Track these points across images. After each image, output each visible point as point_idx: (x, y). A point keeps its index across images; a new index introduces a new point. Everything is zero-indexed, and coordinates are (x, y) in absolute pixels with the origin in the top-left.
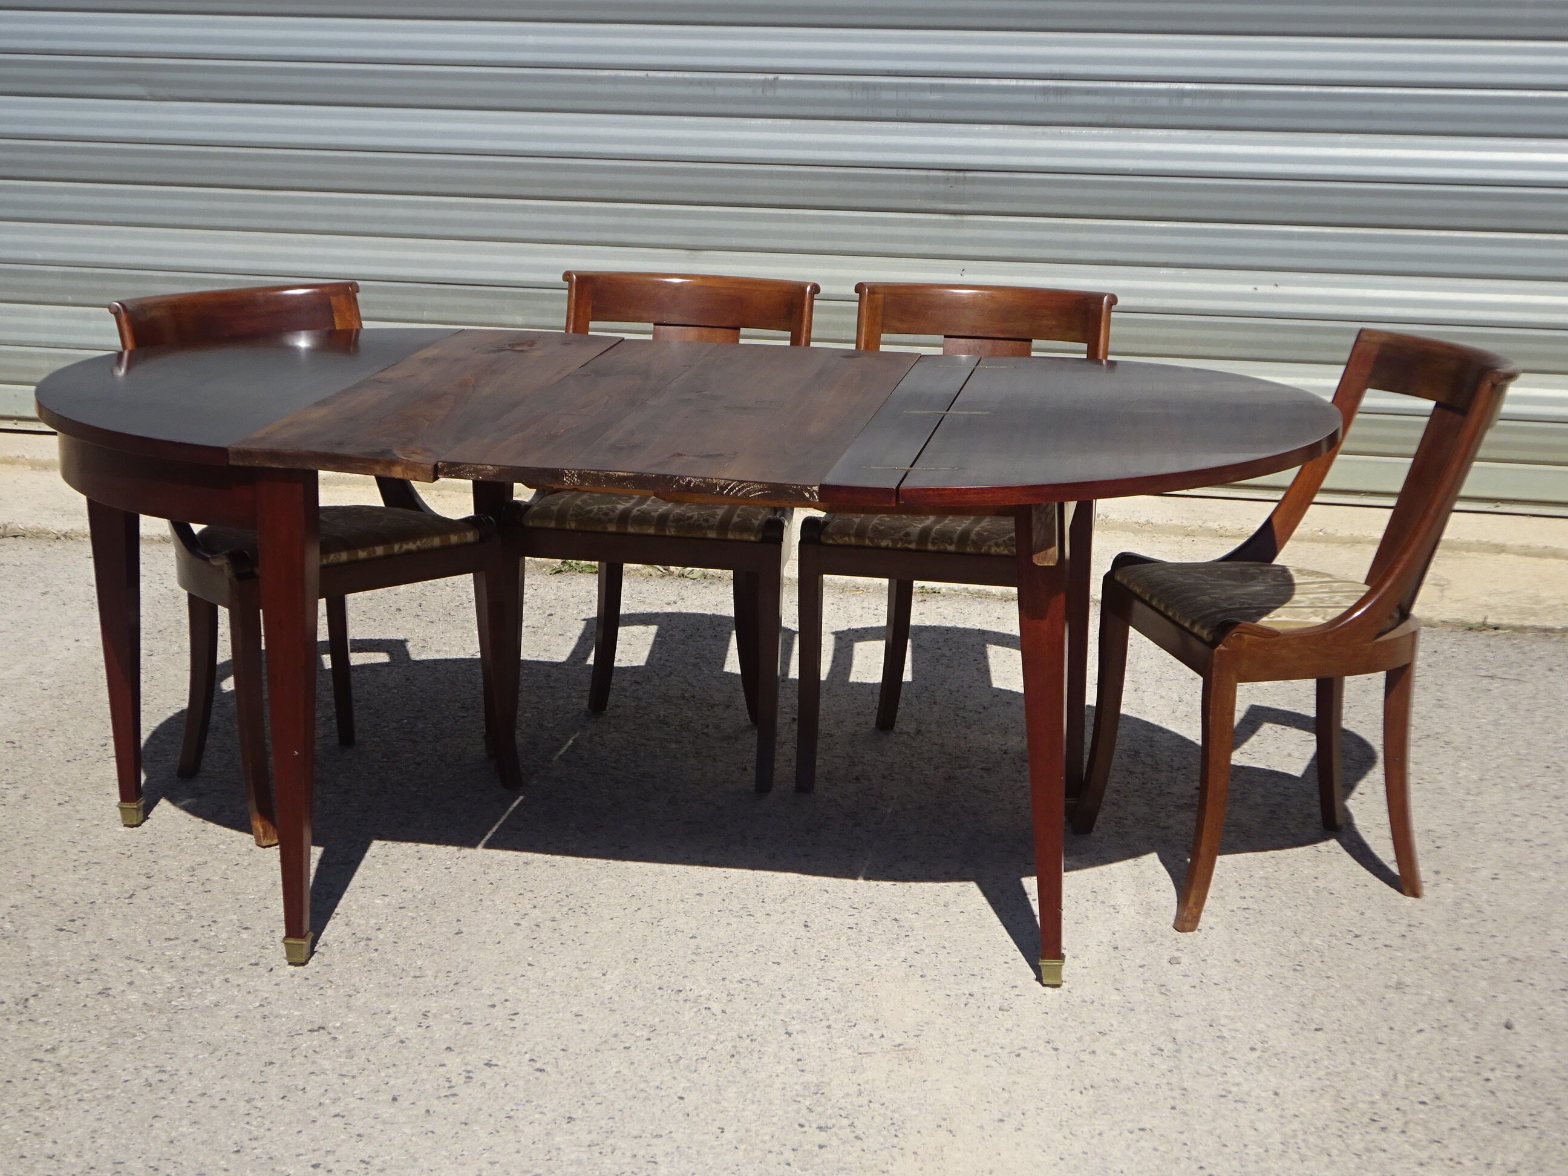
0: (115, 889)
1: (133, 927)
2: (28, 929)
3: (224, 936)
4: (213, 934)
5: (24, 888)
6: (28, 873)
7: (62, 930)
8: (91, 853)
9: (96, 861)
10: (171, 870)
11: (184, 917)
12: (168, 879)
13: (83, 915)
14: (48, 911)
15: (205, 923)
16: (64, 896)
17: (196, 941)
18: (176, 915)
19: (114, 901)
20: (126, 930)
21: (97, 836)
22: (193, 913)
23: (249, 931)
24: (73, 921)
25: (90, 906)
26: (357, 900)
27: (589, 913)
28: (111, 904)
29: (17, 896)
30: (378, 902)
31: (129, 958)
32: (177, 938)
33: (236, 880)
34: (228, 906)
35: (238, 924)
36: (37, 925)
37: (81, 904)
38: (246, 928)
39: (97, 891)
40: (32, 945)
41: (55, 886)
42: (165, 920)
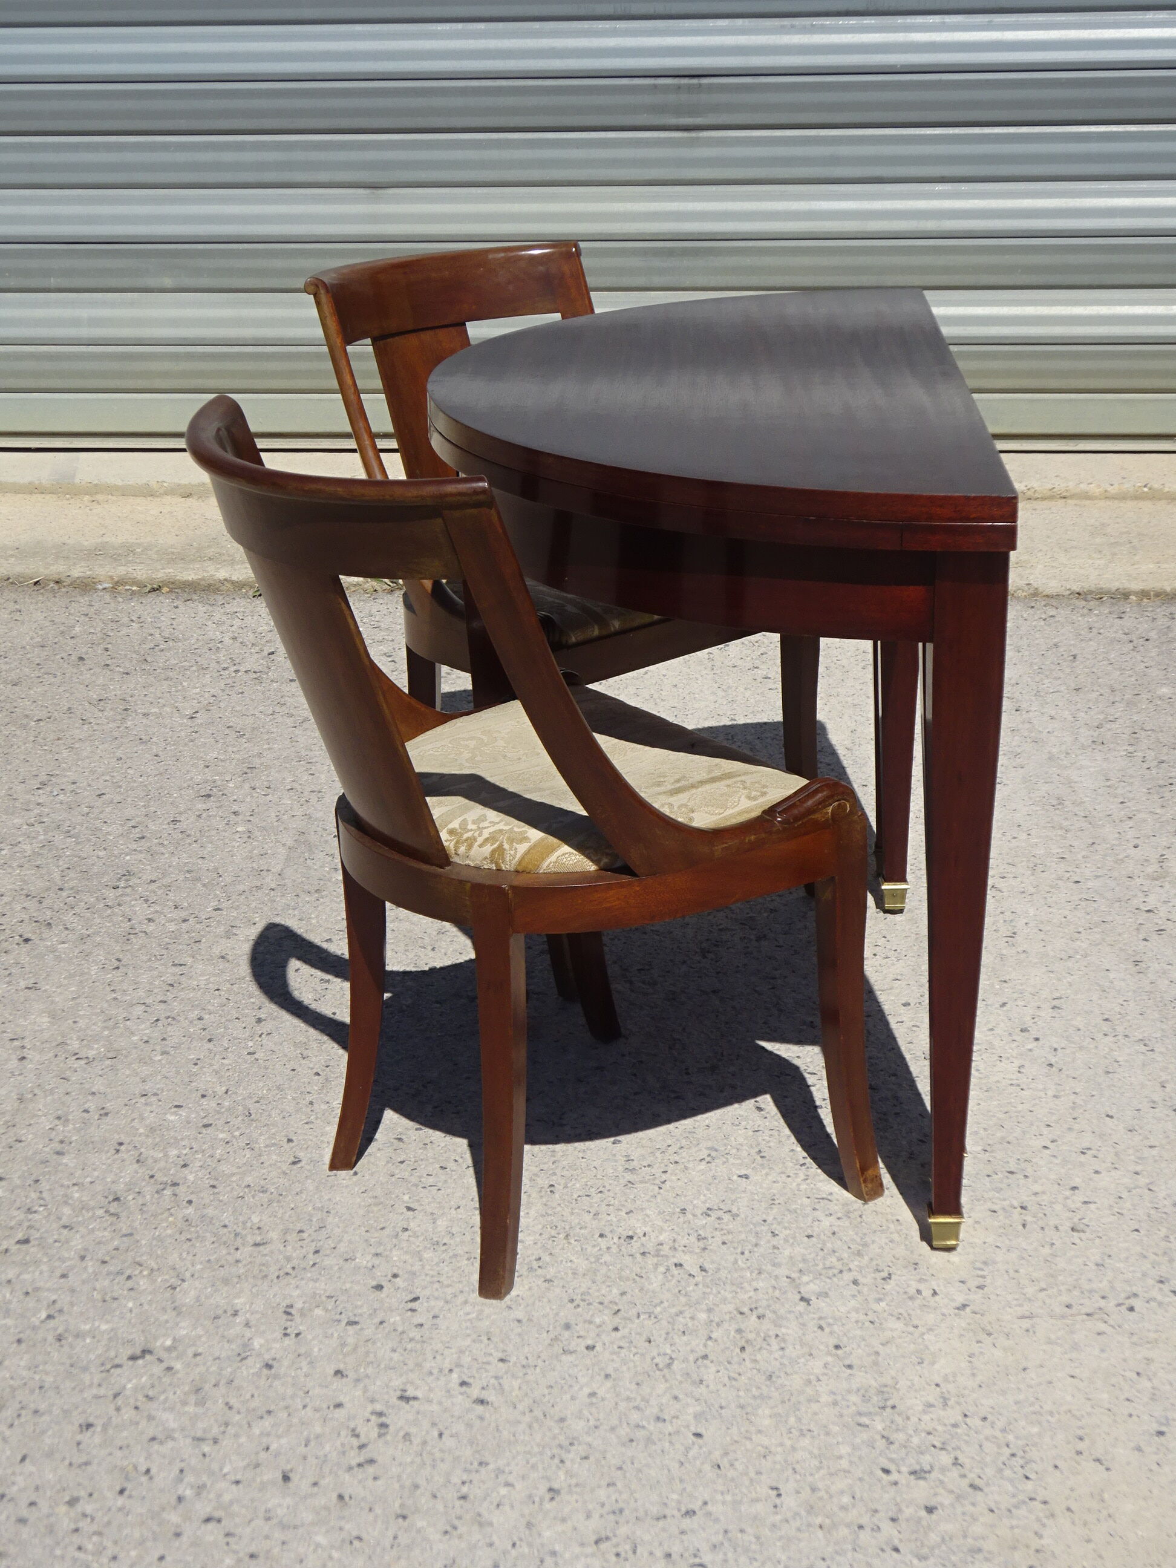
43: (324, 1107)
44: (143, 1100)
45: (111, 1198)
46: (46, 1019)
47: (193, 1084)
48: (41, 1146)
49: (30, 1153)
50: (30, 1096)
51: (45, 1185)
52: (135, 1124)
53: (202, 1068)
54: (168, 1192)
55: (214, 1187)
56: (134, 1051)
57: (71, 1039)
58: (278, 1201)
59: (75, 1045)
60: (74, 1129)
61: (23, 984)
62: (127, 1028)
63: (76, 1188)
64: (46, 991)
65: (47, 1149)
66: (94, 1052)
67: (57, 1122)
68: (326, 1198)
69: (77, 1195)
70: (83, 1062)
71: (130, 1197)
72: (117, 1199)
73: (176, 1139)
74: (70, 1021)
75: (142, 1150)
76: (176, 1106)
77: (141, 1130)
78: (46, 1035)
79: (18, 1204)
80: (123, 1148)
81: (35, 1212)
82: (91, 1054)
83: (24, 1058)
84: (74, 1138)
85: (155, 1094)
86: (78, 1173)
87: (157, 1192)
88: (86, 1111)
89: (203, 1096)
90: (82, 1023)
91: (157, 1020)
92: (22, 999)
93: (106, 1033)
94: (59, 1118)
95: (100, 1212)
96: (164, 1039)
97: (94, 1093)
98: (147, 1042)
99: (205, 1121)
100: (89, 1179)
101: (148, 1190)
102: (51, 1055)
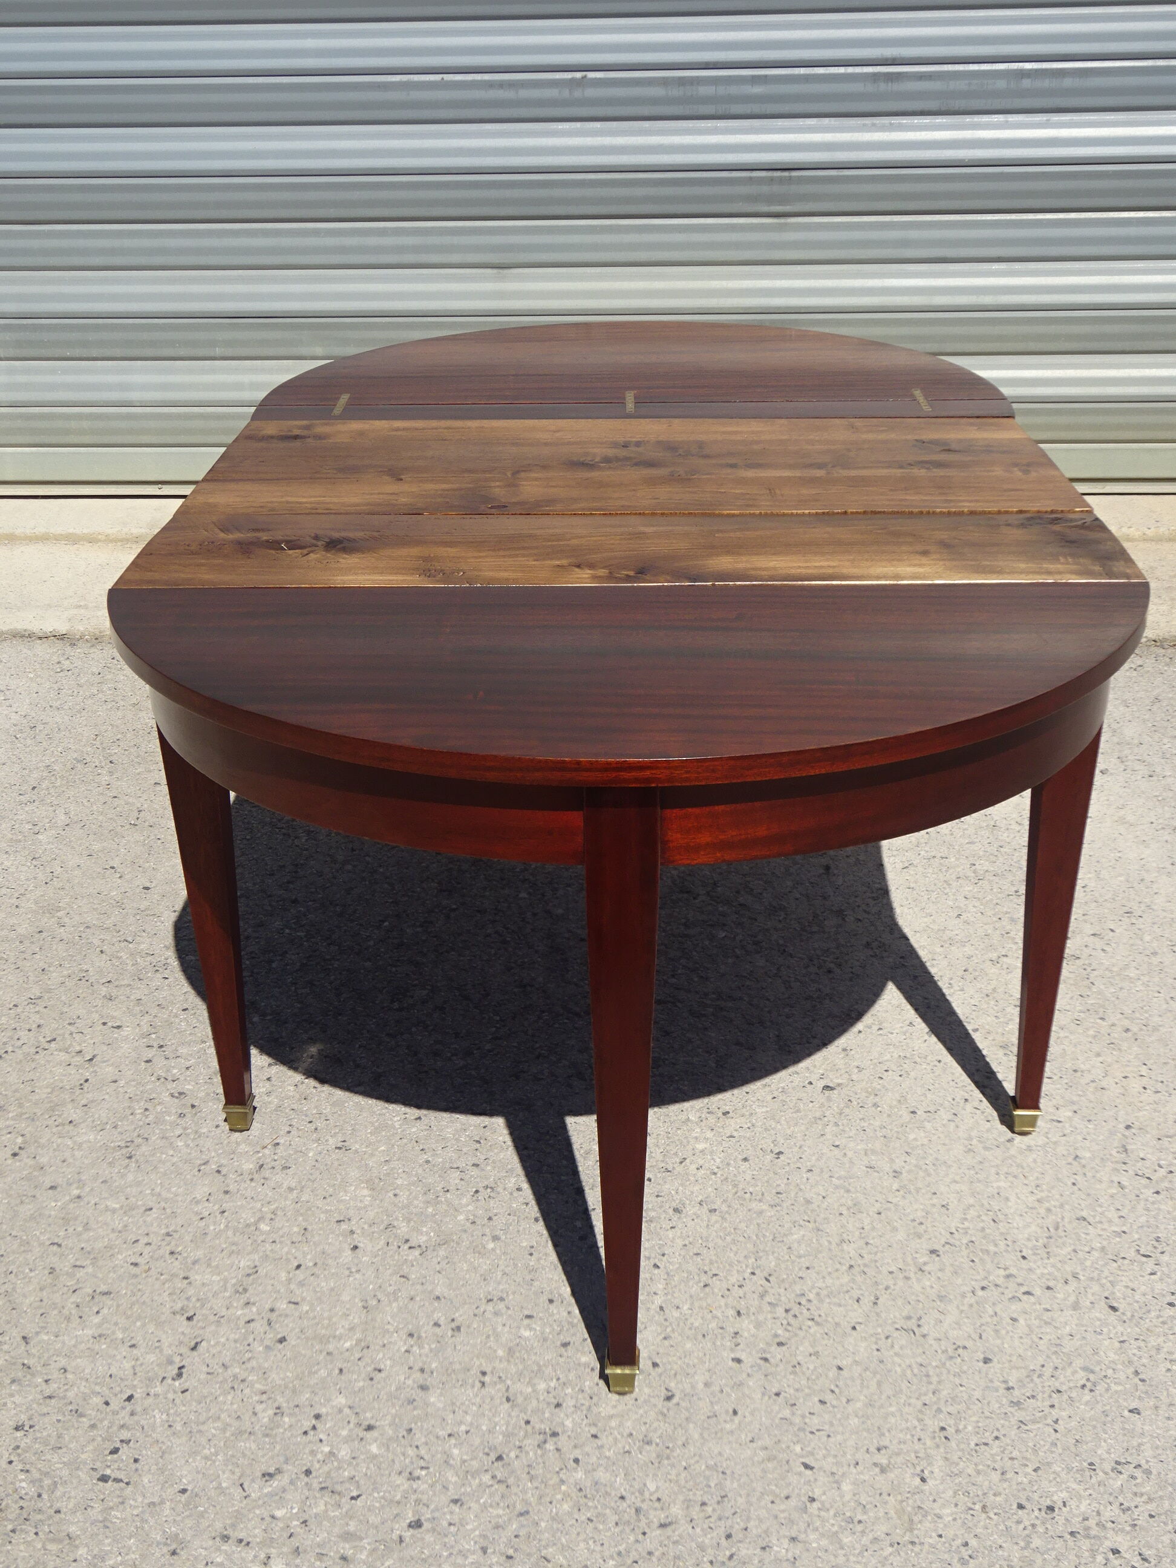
0: (151, 1358)
1: (206, 1452)
3: (344, 1453)
4: (327, 1449)
6: (16, 1334)
7: (104, 1479)
8: (90, 1270)
9: (103, 1288)
10: (215, 1295)
11: (271, 1412)
12: (219, 1319)
13: (125, 1435)
14: (72, 1432)
15: (307, 1424)
16: (83, 1387)
18: (259, 1408)
19: (159, 1389)
20: (198, 1462)
21: (86, 1227)
22: (280, 1400)
23: (374, 1434)
24: (115, 1451)
25: (129, 1407)
26: (497, 1336)
27: (817, 1318)
28: (156, 1395)
29: (18, 1399)
30: (527, 1334)
31: (226, 1538)
32: (279, 1471)
33: (312, 1308)
34: (323, 1373)
35: (353, 1420)
36: (65, 1473)
37: (115, 1404)
38: (370, 1428)
39: (127, 1365)
40: (73, 1529)
41: (63, 1362)
43: (676, 1314)
44: (490, 1307)
45: (493, 1456)
46: (366, 1192)
47: (536, 1283)
48: (402, 1378)
49: (393, 1388)
50: (375, 1302)
51: (419, 1438)
52: (492, 1343)
53: (539, 1259)
54: (550, 1446)
55: (595, 1436)
56: (464, 1236)
57: (397, 1219)
58: (668, 1458)
59: (403, 1229)
60: (431, 1350)
61: (332, 1142)
62: (449, 1203)
63: (453, 1441)
64: (356, 1151)
65: (410, 1382)
66: (424, 1238)
67: (411, 1341)
68: (716, 1451)
69: (456, 1451)
70: (417, 1252)
71: (512, 1455)
72: (500, 1458)
73: (538, 1365)
74: (391, 1194)
75: (509, 1382)
76: (529, 1317)
77: (500, 1353)
78: (371, 1214)
79: (397, 1467)
80: (487, 1379)
81: (418, 1478)
82: (423, 1239)
83: (356, 1247)
84: (434, 1365)
85: (502, 1299)
86: (450, 1417)
87: (539, 1446)
88: (437, 1325)
89: (551, 1301)
90: (403, 1197)
91: (477, 1192)
92: (336, 1163)
93: (430, 1210)
94: (411, 1335)
95: (486, 1478)
96: (490, 1219)
97: (438, 1298)
98: (473, 1223)
99: (563, 1338)
100: (463, 1428)
101: (530, 1443)
102: (382, 1243)
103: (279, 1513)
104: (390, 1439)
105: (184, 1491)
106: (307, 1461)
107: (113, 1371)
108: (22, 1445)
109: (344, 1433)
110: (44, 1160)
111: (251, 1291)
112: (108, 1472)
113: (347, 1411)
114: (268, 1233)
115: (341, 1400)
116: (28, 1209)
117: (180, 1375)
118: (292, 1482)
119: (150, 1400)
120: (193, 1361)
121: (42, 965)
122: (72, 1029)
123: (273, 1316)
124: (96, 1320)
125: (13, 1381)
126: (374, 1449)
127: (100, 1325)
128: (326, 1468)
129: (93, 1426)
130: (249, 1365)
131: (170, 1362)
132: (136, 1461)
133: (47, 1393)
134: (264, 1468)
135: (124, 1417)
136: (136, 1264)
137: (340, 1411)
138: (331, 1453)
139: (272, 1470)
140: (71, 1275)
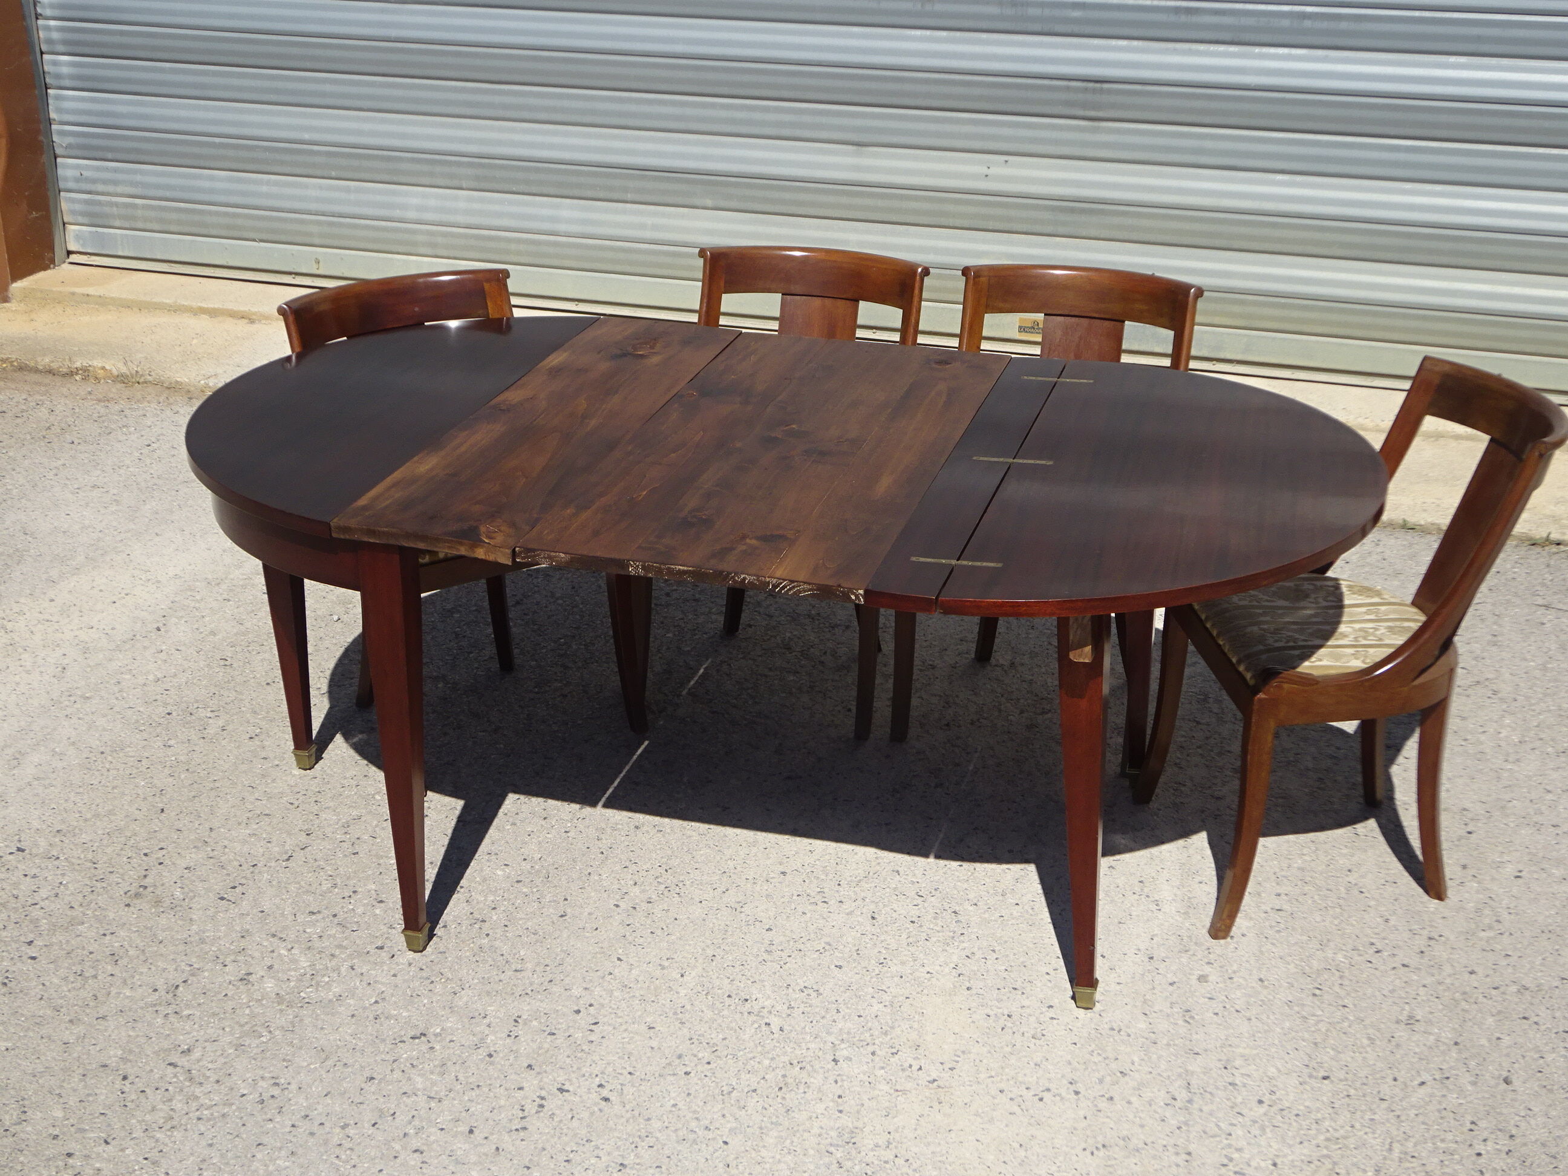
0: (277, 849)
1: (284, 897)
2: (195, 896)
3: (360, 910)
4: (351, 907)
5: (200, 845)
6: (207, 826)
7: (222, 899)
8: (265, 802)
9: (267, 812)
10: (329, 826)
11: (330, 885)
12: (324, 837)
13: (243, 881)
14: (215, 875)
15: (346, 894)
16: (232, 856)
17: (335, 916)
18: (324, 882)
19: (273, 864)
20: (277, 901)
22: (338, 881)
23: (383, 905)
24: (234, 888)
25: (252, 869)
28: (270, 867)
29: (193, 856)
31: (274, 936)
32: (319, 912)
33: (383, 840)
34: (370, 872)
35: (374, 896)
36: (203, 892)
37: (245, 867)
38: (380, 902)
39: (261, 851)
40: (194, 917)
41: (226, 843)
42: (313, 889)
103: (308, 930)
104: (390, 908)
105: (263, 912)
106: (337, 909)
107: (252, 852)
108: (186, 876)
109: (365, 901)
110: (266, 743)
111: (351, 827)
112: (226, 896)
113: (373, 892)
114: (378, 801)
115: (373, 887)
116: (244, 767)
117: (288, 860)
118: (324, 918)
119: (265, 868)
120: (299, 856)
121: (322, 635)
122: (321, 674)
123: (357, 842)
124: (255, 827)
125: (195, 847)
126: (378, 911)
127: (256, 830)
128: (346, 915)
129: (228, 875)
130: (329, 862)
131: (286, 853)
132: (243, 894)
133: (211, 855)
134: (311, 910)
135: (248, 873)
136: (292, 804)
137: (369, 891)
138: (353, 909)
139: (315, 911)
140: (252, 803)
